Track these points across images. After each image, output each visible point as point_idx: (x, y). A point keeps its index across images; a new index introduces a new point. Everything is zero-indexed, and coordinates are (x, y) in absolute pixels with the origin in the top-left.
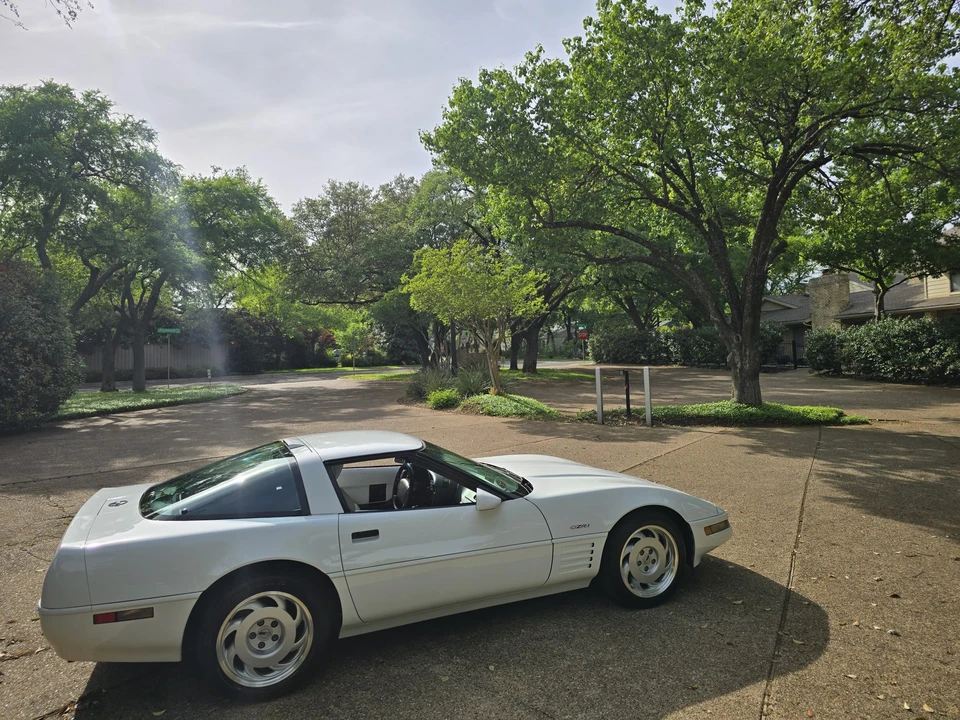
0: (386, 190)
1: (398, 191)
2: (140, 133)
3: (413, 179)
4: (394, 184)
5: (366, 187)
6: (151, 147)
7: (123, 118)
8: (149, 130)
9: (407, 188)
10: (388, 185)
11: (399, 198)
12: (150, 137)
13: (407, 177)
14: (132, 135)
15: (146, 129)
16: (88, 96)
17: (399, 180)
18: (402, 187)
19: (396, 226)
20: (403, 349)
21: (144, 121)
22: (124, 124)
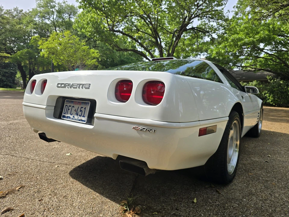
0: (8, 12)
1: (15, 13)
3: (22, 11)
4: (13, 11)
5: (3, 7)
9: (20, 13)
10: (10, 10)
11: (15, 17)
13: (20, 9)
17: (16, 9)
18: (17, 12)
19: (19, 26)
20: (5, 81)
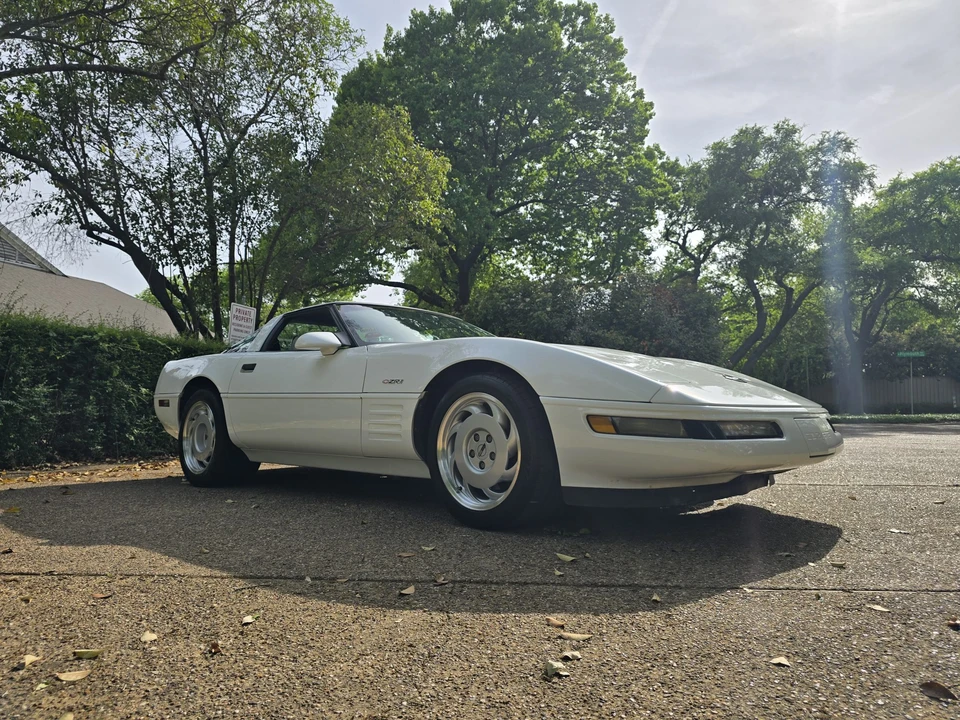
2: (839, 147)
6: (850, 156)
7: (821, 137)
8: (845, 140)
12: (848, 147)
14: (831, 150)
15: (842, 141)
16: (778, 129)
21: (839, 133)
22: (822, 143)
